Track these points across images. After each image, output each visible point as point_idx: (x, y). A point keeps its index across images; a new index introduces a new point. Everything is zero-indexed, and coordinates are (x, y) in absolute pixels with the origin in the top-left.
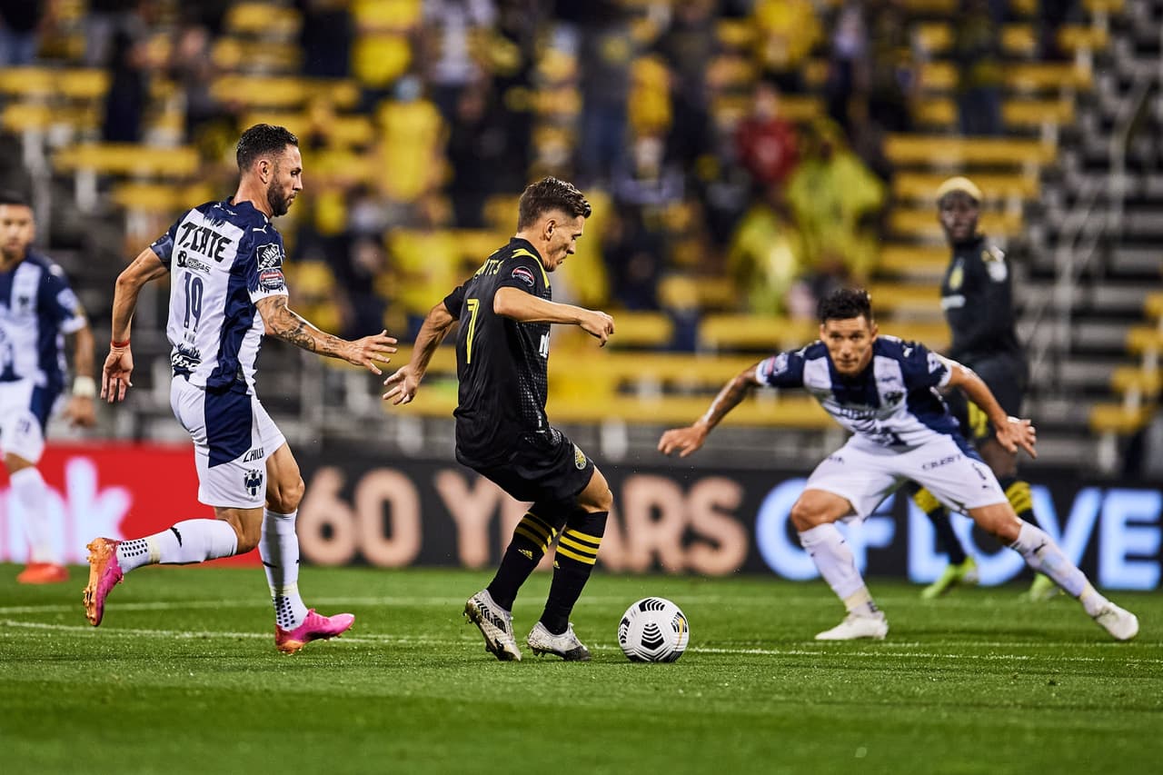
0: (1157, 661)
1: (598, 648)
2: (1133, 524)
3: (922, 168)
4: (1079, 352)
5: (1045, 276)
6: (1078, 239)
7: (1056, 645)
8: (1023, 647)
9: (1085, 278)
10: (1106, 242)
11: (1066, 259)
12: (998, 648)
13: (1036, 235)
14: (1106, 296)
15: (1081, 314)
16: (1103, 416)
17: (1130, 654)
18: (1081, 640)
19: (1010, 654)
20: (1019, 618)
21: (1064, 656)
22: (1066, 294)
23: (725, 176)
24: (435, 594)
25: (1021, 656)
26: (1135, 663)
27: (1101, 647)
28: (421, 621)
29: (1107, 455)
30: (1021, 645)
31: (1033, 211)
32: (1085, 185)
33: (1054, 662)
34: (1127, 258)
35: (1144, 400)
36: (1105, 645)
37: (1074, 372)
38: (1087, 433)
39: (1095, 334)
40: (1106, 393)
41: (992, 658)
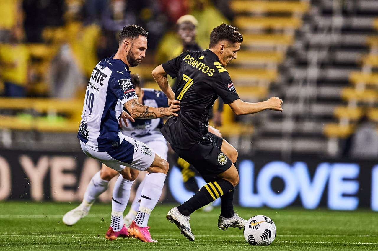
0: (357, 243)
1: (96, 238)
2: (345, 179)
3: (246, 14)
4: (321, 100)
5: (303, 64)
6: (319, 47)
7: (310, 236)
8: (294, 237)
9: (322, 65)
10: (333, 48)
11: (314, 56)
12: (282, 237)
13: (298, 45)
14: (333, 73)
15: (321, 82)
16: (331, 129)
17: (344, 240)
18: (321, 234)
19: (288, 240)
20: (292, 223)
21: (313, 241)
22: (313, 72)
23: (155, 17)
24: (19, 213)
25: (293, 241)
26: (347, 244)
27: (330, 237)
28: (12, 226)
29: (332, 148)
30: (293, 236)
31: (298, 34)
32: (322, 22)
33: (309, 243)
34: (342, 56)
35: (351, 122)
36: (332, 236)
37: (318, 109)
38: (322, 137)
39: (328, 91)
40: (331, 119)
41: (280, 242)
